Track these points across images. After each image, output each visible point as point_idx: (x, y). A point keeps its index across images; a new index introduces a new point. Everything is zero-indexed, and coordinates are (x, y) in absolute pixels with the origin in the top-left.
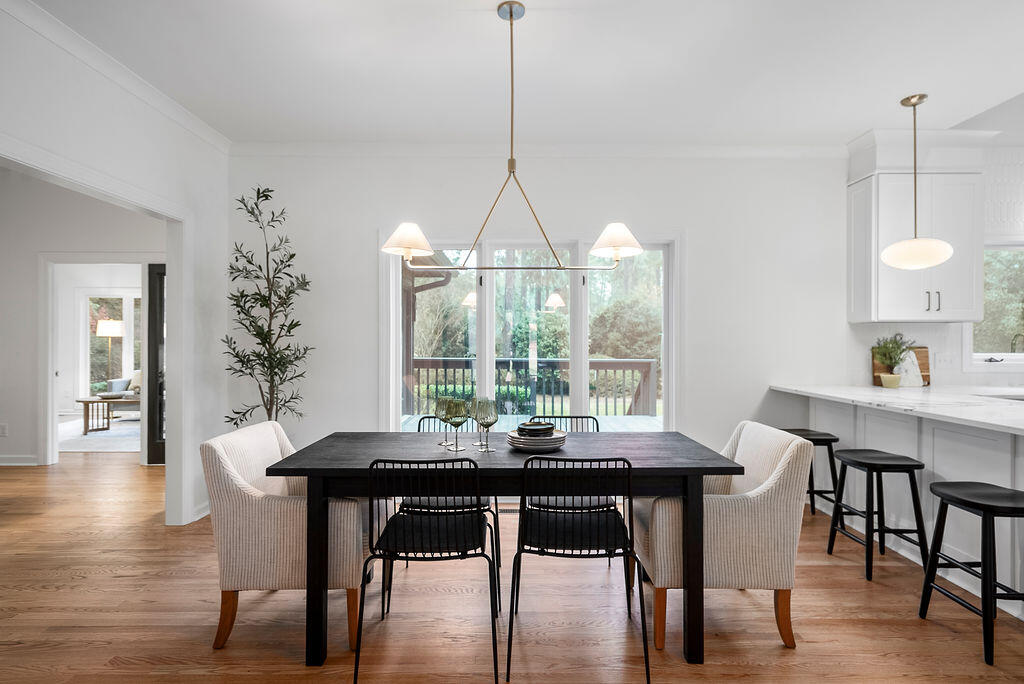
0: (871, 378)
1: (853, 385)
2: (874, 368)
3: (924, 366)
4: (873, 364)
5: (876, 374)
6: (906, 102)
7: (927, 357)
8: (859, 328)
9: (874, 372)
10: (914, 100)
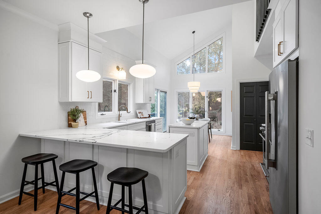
0: (67, 124)
1: (61, 128)
2: (69, 120)
3: (85, 118)
4: (68, 118)
5: (69, 123)
6: (85, 14)
7: (86, 115)
8: (63, 104)
9: (68, 122)
10: (88, 15)
